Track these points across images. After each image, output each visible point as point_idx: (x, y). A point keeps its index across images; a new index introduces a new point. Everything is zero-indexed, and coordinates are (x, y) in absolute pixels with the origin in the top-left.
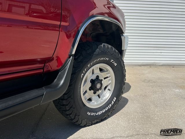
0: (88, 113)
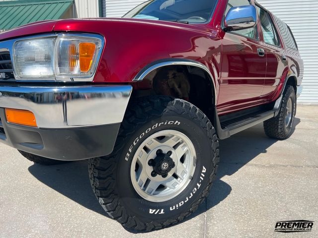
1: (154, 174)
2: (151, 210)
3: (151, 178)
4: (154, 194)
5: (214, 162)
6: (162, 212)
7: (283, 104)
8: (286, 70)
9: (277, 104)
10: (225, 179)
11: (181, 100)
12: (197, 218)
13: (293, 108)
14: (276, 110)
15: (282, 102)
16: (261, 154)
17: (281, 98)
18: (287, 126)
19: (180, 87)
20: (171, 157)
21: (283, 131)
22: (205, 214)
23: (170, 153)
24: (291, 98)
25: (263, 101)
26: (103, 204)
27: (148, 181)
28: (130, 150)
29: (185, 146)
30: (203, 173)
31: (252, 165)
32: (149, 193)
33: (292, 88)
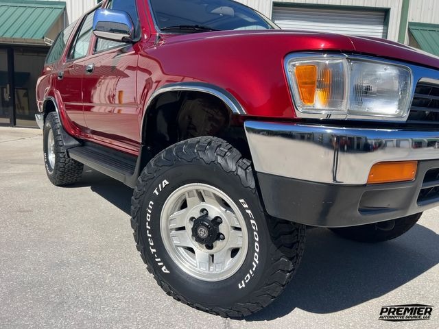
0: (240, 287)
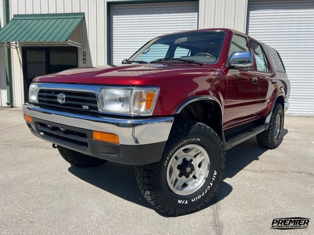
1: (180, 176)
2: (179, 201)
3: (178, 178)
4: (180, 190)
5: (222, 168)
6: (186, 203)
7: (273, 119)
8: (275, 91)
9: (268, 120)
10: (227, 181)
11: (201, 124)
12: (209, 208)
13: (281, 121)
14: (267, 124)
15: (272, 118)
16: (255, 161)
17: (271, 114)
18: (276, 137)
19: (195, 110)
20: (192, 163)
21: (273, 142)
22: (215, 205)
23: (192, 160)
24: (279, 114)
25: (257, 117)
26: (149, 195)
27: (176, 180)
28: (168, 159)
29: (202, 155)
30: (215, 175)
31: (247, 170)
32: (177, 189)
33: (280, 105)
